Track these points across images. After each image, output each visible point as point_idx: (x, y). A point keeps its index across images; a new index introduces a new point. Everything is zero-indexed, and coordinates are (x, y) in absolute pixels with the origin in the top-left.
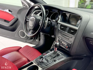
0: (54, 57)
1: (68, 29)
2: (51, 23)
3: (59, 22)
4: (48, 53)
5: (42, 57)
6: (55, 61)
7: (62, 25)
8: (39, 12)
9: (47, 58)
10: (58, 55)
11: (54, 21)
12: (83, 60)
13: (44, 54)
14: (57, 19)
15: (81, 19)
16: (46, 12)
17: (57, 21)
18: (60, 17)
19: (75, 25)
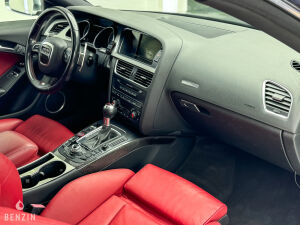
0: (103, 141)
1: (134, 72)
2: (97, 56)
3: (115, 53)
4: (89, 130)
5: (75, 142)
6: (104, 149)
7: (121, 63)
8: (66, 25)
9: (86, 144)
10: (113, 135)
11: (103, 50)
12: (173, 144)
13: (79, 134)
14: (110, 46)
15: (161, 48)
17: (109, 53)
18: (117, 40)
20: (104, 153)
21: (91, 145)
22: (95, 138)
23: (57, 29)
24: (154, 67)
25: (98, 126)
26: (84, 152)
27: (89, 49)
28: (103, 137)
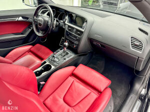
0: (64, 56)
1: (75, 30)
2: (59, 23)
3: (66, 23)
4: (58, 51)
5: (54, 57)
6: (65, 59)
7: (69, 26)
8: (46, 11)
10: (67, 54)
11: (62, 21)
13: (55, 53)
14: (65, 20)
15: (86, 21)
16: (53, 11)
17: (64, 22)
18: (67, 17)
19: (81, 27)
20: (65, 61)
21: (59, 57)
22: (61, 54)
23: (43, 13)
24: (83, 29)
25: (61, 50)
26: (57, 60)
27: (57, 21)
28: (64, 54)
